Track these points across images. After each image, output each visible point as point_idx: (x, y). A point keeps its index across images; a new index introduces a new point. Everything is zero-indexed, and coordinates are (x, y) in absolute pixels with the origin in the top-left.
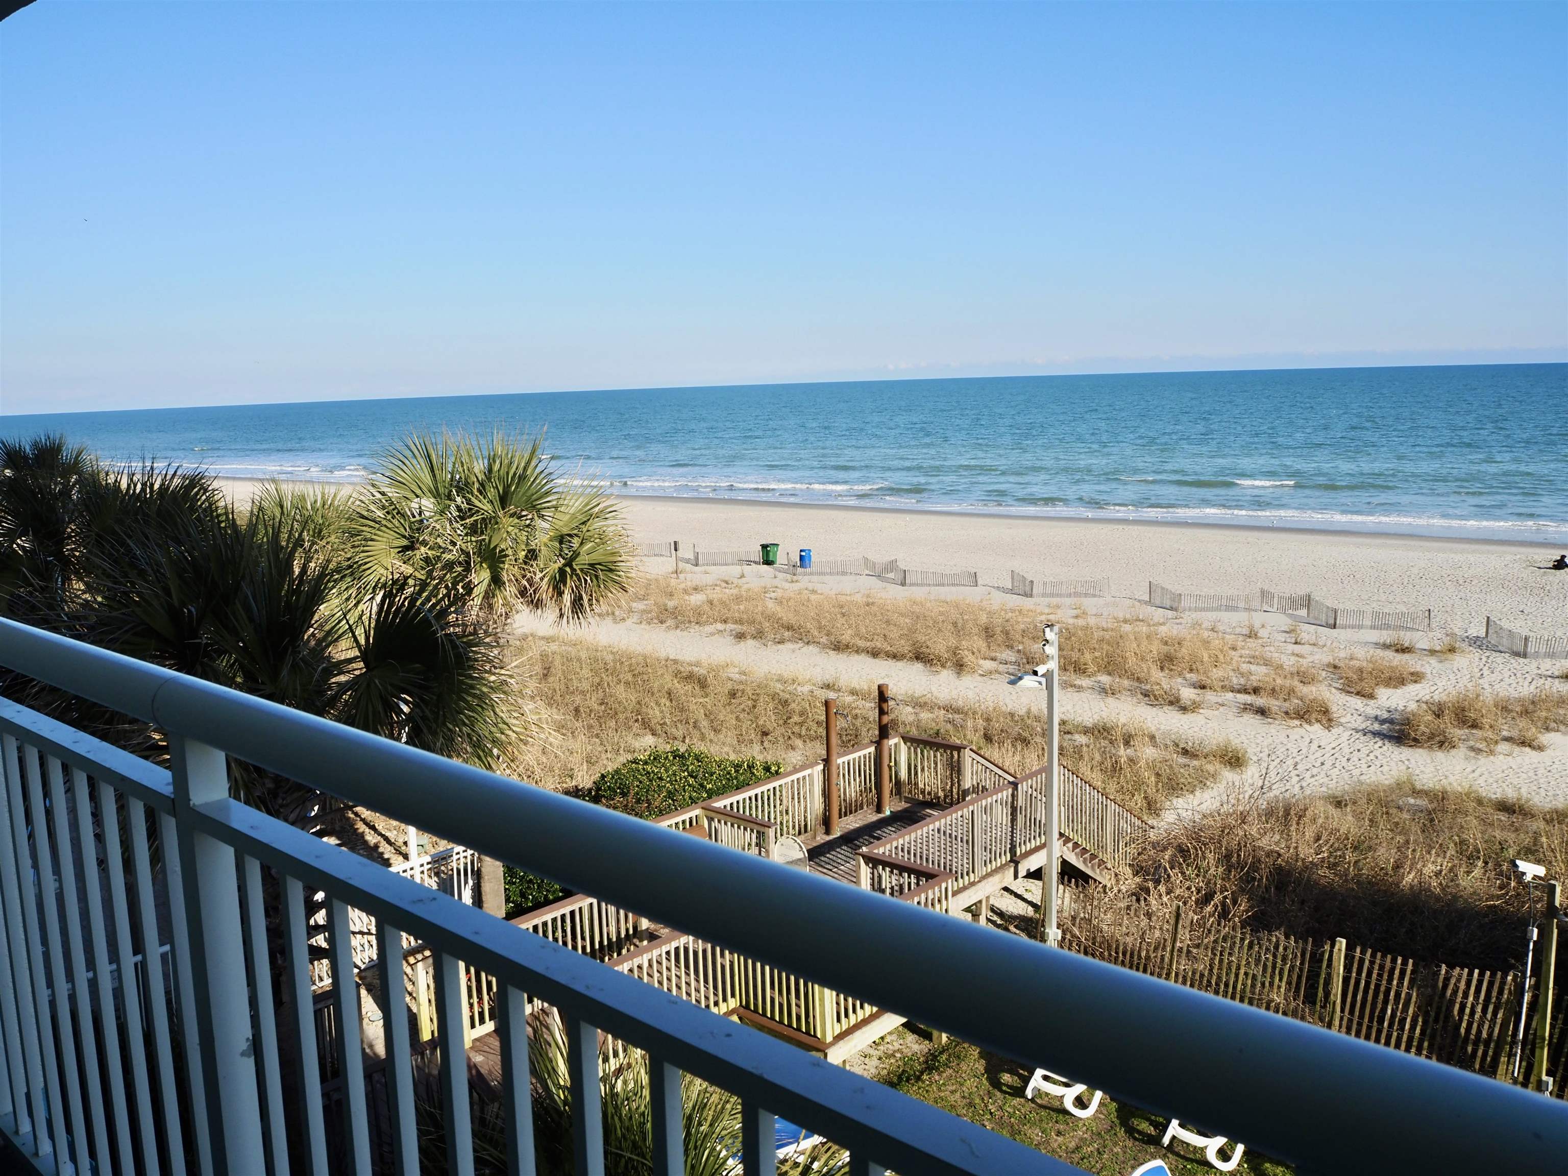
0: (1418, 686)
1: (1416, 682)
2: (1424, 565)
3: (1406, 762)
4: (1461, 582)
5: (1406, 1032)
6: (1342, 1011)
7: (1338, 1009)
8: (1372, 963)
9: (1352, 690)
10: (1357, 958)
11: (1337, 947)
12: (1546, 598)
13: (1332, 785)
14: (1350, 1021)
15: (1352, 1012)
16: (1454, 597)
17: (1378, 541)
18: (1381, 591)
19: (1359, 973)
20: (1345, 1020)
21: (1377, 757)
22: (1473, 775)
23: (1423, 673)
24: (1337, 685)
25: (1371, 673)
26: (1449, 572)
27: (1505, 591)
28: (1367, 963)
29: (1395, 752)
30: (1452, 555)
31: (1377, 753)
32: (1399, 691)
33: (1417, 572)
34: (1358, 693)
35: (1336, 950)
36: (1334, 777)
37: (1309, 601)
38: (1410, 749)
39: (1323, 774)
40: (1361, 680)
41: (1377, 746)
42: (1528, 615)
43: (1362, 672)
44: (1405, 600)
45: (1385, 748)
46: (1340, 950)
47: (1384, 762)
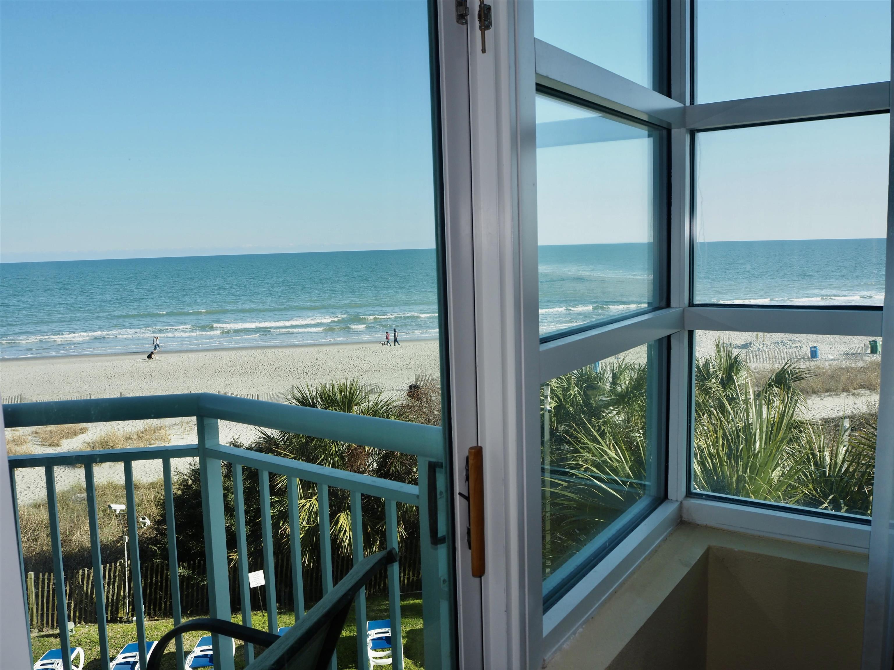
0: (84, 435)
1: (83, 433)
2: (89, 370)
3: (78, 476)
4: (109, 377)
5: (72, 610)
6: (37, 611)
7: (35, 610)
8: (49, 579)
9: (47, 443)
10: (41, 580)
11: (29, 578)
12: (153, 379)
13: (36, 497)
14: (42, 615)
15: (42, 610)
16: (106, 385)
17: (66, 360)
18: (65, 387)
19: (43, 588)
20: (40, 615)
21: (62, 477)
22: (113, 475)
23: (87, 428)
24: (38, 443)
25: (57, 432)
26: (103, 372)
27: (132, 379)
28: (46, 581)
29: (72, 472)
30: (105, 363)
31: (62, 475)
32: (74, 440)
33: (85, 374)
34: (50, 445)
35: (28, 580)
36: (37, 493)
37: (21, 398)
38: (80, 469)
39: (30, 493)
40: (51, 438)
41: (61, 471)
42: (143, 389)
43: (51, 433)
44: (79, 390)
45: (66, 471)
46: (31, 579)
47: (66, 479)
